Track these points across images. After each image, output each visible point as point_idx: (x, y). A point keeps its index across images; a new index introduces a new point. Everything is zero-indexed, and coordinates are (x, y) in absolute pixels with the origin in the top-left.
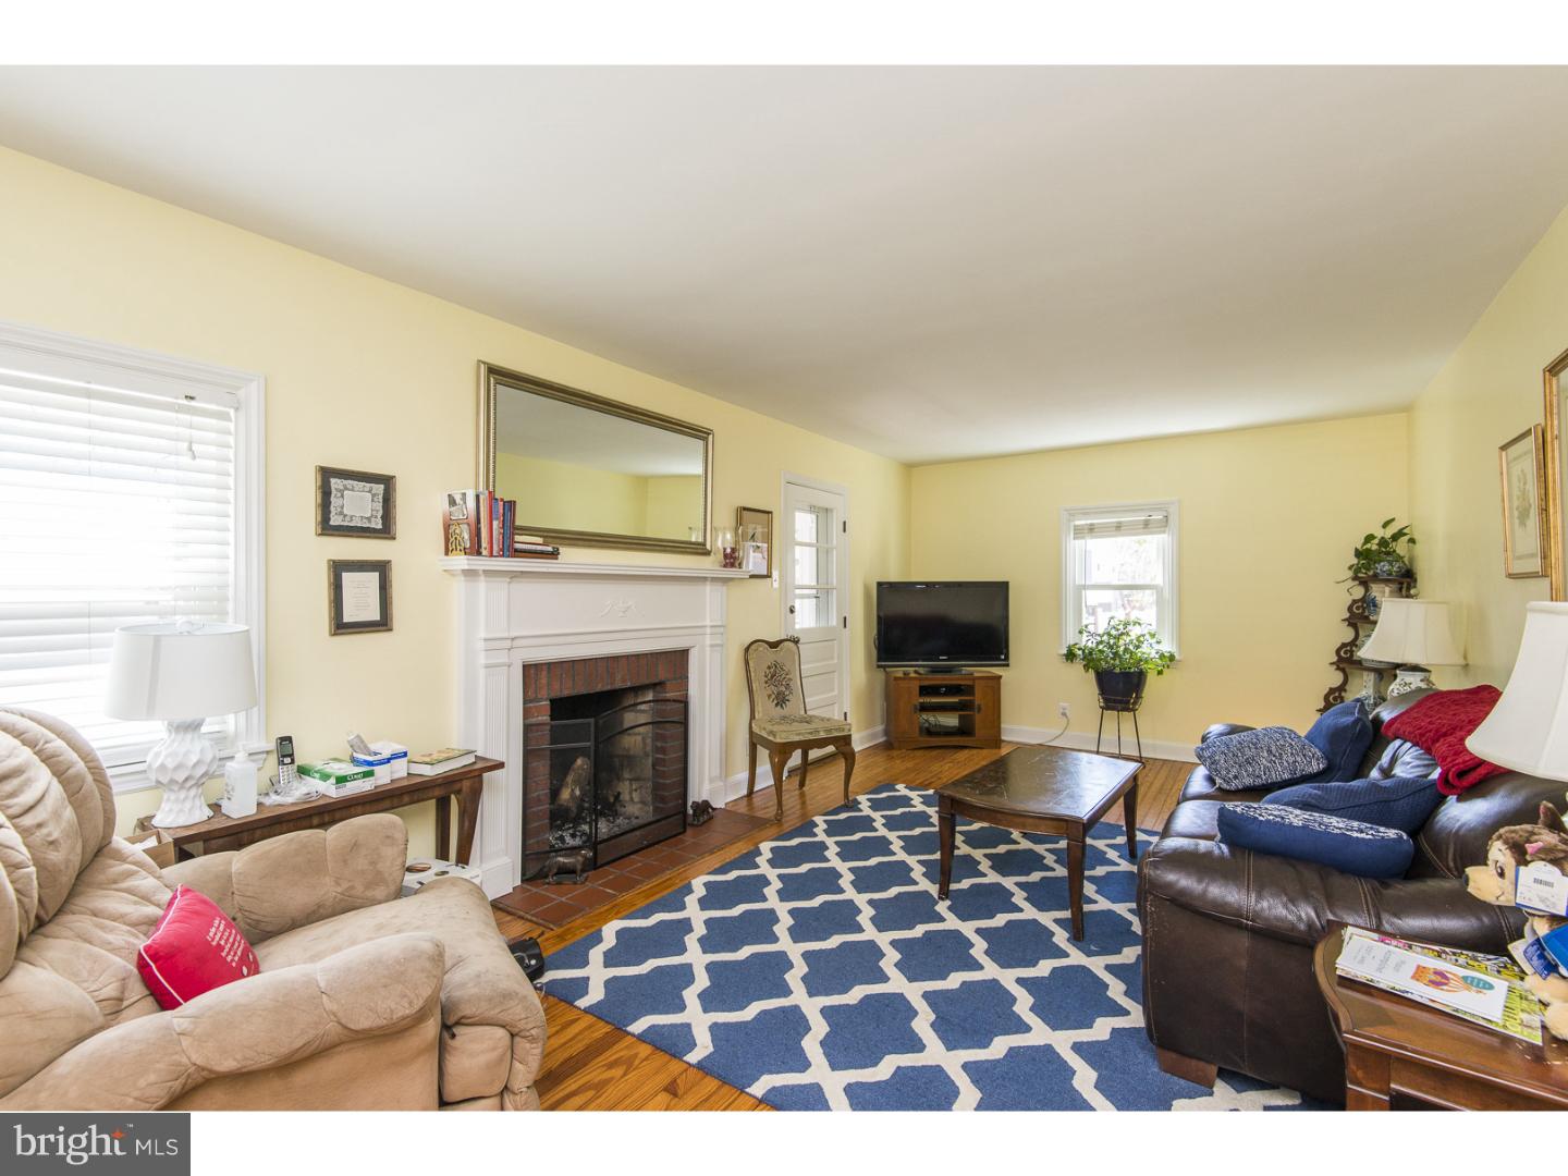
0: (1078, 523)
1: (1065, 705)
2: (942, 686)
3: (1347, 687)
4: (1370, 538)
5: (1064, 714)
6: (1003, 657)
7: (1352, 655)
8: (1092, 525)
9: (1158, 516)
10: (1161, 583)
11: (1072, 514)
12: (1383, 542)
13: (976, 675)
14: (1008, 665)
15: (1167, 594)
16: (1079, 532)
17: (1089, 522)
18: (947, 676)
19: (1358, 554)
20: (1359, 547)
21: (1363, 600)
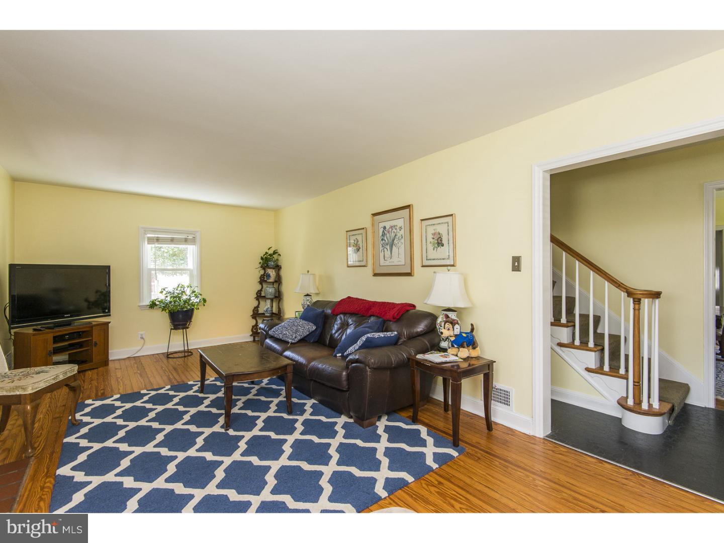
0: (149, 235)
1: (142, 333)
2: (66, 335)
3: (260, 306)
4: (266, 253)
5: (142, 338)
6: (107, 311)
7: (261, 295)
8: (157, 237)
9: (190, 237)
10: (192, 268)
11: (146, 230)
12: (271, 255)
13: (94, 323)
14: (110, 315)
15: (195, 273)
16: (151, 241)
17: (156, 236)
18: (69, 328)
19: (262, 258)
20: (262, 256)
21: (264, 275)
